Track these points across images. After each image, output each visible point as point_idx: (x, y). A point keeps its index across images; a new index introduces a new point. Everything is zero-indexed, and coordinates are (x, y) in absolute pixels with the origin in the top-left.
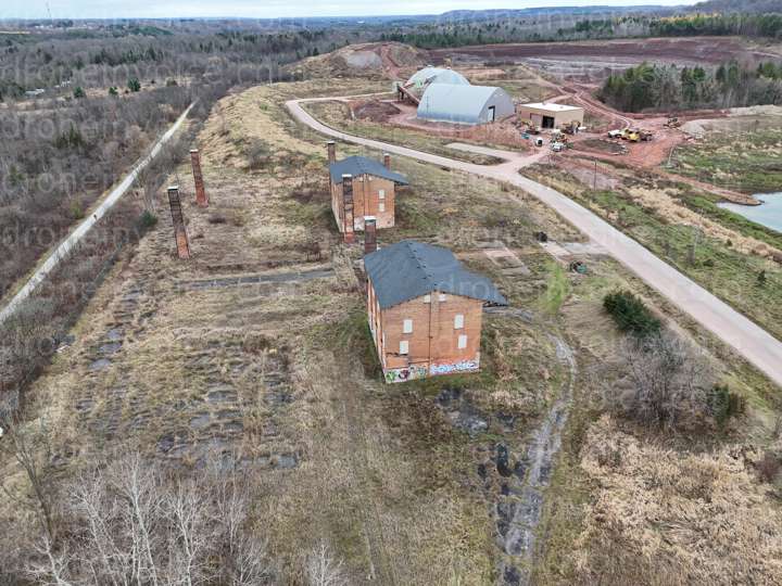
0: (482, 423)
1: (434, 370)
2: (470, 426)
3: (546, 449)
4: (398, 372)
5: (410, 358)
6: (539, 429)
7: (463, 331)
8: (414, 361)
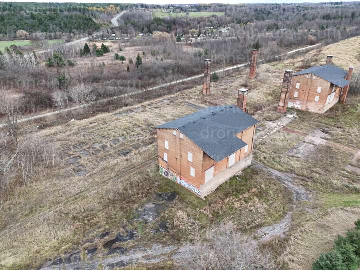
0: (151, 219)
1: (178, 181)
2: (145, 215)
3: (143, 257)
4: (164, 170)
5: (169, 166)
6: (163, 247)
7: (193, 165)
8: (170, 168)
